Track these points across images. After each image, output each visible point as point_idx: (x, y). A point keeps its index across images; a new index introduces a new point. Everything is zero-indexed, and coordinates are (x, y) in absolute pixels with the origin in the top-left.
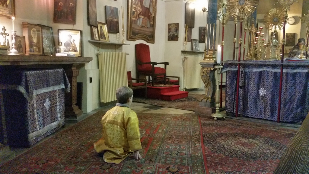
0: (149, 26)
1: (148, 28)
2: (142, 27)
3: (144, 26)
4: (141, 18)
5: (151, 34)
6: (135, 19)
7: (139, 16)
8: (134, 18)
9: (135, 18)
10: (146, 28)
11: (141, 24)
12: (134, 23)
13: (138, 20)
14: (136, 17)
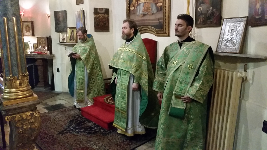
0: (154, 10)
1: (153, 14)
2: (144, 15)
3: (148, 14)
4: (141, 3)
5: (160, 23)
6: (133, 8)
7: (138, 2)
8: (131, 7)
9: (133, 6)
10: (150, 15)
11: (141, 12)
12: (133, 14)
13: (137, 7)
14: (135, 4)
